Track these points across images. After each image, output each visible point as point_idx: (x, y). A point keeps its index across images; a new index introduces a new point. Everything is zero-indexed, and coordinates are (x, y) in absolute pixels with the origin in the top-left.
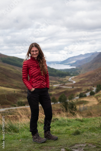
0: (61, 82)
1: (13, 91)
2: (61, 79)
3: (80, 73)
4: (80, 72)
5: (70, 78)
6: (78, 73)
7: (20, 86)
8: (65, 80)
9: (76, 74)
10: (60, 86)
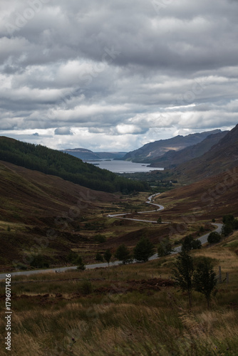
0: (127, 207)
1: (6, 228)
2: (126, 199)
3: (176, 184)
4: (176, 182)
5: (150, 198)
6: (171, 185)
7: (22, 216)
8: (137, 201)
9: (165, 186)
10: (124, 216)
